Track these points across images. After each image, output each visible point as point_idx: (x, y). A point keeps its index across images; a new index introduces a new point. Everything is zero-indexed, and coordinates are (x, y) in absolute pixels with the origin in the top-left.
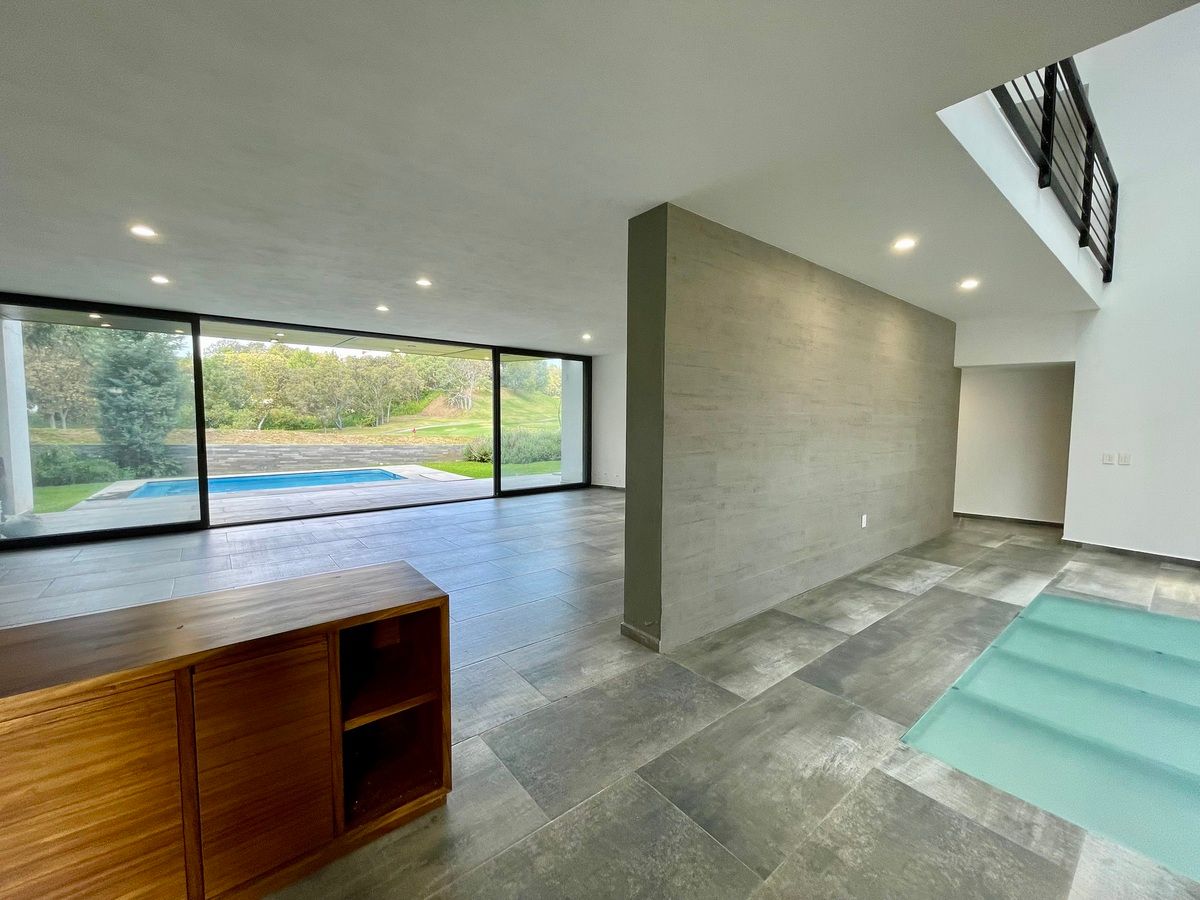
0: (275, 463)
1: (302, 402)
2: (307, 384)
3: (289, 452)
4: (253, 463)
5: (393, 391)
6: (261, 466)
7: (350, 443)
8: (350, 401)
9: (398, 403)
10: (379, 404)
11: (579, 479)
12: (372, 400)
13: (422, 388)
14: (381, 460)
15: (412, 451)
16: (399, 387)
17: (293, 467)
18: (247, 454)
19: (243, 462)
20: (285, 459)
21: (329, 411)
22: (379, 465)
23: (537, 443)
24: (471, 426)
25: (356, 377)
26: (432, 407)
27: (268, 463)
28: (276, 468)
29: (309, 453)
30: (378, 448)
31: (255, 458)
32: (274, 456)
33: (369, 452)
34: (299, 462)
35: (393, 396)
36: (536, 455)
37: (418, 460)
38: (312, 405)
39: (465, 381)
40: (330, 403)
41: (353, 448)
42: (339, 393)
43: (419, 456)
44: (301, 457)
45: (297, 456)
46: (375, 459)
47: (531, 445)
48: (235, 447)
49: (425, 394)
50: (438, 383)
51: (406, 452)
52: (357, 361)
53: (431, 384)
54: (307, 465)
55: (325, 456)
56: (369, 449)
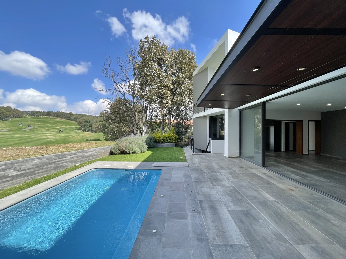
56: (69, 155)
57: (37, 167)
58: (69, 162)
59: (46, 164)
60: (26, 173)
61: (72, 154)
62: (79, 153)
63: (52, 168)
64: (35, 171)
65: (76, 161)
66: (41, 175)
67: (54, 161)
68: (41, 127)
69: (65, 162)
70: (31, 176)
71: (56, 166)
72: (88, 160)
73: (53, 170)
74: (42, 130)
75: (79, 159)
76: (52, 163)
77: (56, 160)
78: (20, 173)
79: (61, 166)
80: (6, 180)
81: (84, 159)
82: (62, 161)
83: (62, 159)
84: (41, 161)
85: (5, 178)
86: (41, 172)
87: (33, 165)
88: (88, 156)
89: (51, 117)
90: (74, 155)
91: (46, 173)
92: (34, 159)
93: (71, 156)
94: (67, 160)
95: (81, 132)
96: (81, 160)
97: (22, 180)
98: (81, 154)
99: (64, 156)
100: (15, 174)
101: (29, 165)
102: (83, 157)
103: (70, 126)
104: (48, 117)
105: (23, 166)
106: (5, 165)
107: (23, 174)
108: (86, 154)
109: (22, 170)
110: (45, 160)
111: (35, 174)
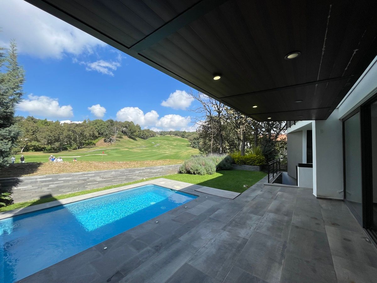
1: (44, 140)
2: (48, 133)
3: (94, 176)
4: (69, 187)
9: (86, 141)
10: (79, 141)
16: (88, 135)
19: (61, 187)
20: (91, 181)
24: (116, 149)
26: (99, 142)
27: (79, 185)
29: (106, 176)
31: (70, 183)
34: (100, 182)
39: (113, 133)
40: (57, 140)
42: (62, 137)
44: (101, 179)
45: (98, 179)
48: (55, 176)
49: (97, 137)
50: (103, 133)
53: (99, 134)
56: (138, 170)
57: (114, 177)
58: (138, 176)
59: (120, 175)
60: (107, 180)
61: (140, 170)
62: (147, 170)
63: (124, 179)
64: (113, 180)
65: (144, 176)
66: (116, 183)
67: (125, 174)
68: (165, 144)
69: (135, 176)
70: (110, 183)
71: (127, 178)
72: (155, 176)
73: (125, 180)
74: (165, 146)
75: (147, 174)
77: (127, 174)
78: (103, 180)
79: (131, 178)
80: (95, 183)
81: (151, 175)
82: (132, 174)
83: (132, 173)
84: (117, 173)
85: (94, 182)
86: (116, 181)
87: (111, 175)
88: (155, 173)
89: (172, 136)
90: (142, 170)
91: (120, 182)
92: (112, 171)
93: (140, 171)
94: (136, 174)
95: (191, 148)
96: (149, 175)
97: (105, 185)
98: (149, 170)
99: (134, 171)
100: (100, 180)
101: (109, 175)
102: (150, 172)
103: (183, 143)
104: (170, 135)
105: (105, 175)
106: (95, 173)
107: (105, 181)
108: (153, 171)
109: (105, 178)
110: (119, 173)
111: (113, 182)
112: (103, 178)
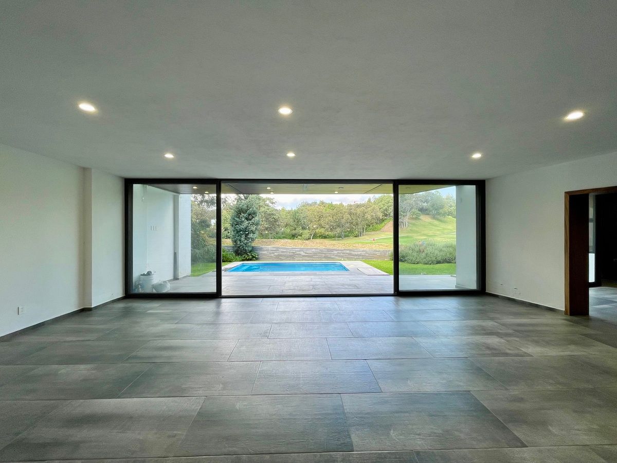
0: (292, 257)
1: (327, 226)
2: (330, 218)
3: (299, 251)
4: (284, 256)
5: (367, 220)
6: (287, 257)
7: (328, 247)
8: (348, 225)
9: (370, 226)
10: (360, 226)
11: (472, 285)
12: (357, 224)
13: (381, 217)
14: (342, 257)
15: (359, 253)
16: (369, 218)
17: (301, 258)
18: (283, 252)
19: (281, 255)
20: (298, 255)
21: (338, 230)
22: (341, 260)
23: (441, 251)
24: (407, 237)
25: (350, 214)
26: (386, 227)
27: (291, 256)
28: (293, 259)
29: (308, 252)
30: (342, 250)
32: (293, 253)
33: (336, 252)
34: (304, 256)
35: (367, 222)
36: (439, 259)
37: (363, 258)
38: (331, 227)
39: (404, 212)
40: (339, 226)
41: (329, 250)
42: (343, 221)
43: (363, 256)
45: (302, 253)
46: (339, 256)
47: (436, 252)
48: (277, 248)
49: (383, 220)
50: (389, 215)
51: (356, 253)
52: (351, 206)
53: (386, 215)
54: (307, 258)
55: (315, 254)
56: (336, 250)
59: (319, 253)
76: (323, 253)
112: (306, 253)
